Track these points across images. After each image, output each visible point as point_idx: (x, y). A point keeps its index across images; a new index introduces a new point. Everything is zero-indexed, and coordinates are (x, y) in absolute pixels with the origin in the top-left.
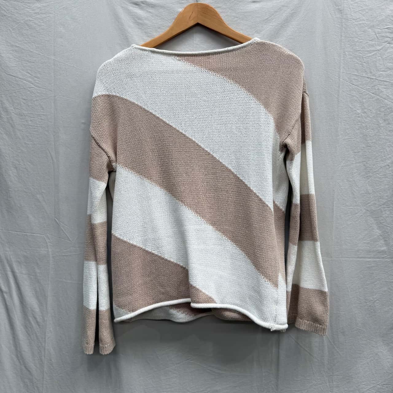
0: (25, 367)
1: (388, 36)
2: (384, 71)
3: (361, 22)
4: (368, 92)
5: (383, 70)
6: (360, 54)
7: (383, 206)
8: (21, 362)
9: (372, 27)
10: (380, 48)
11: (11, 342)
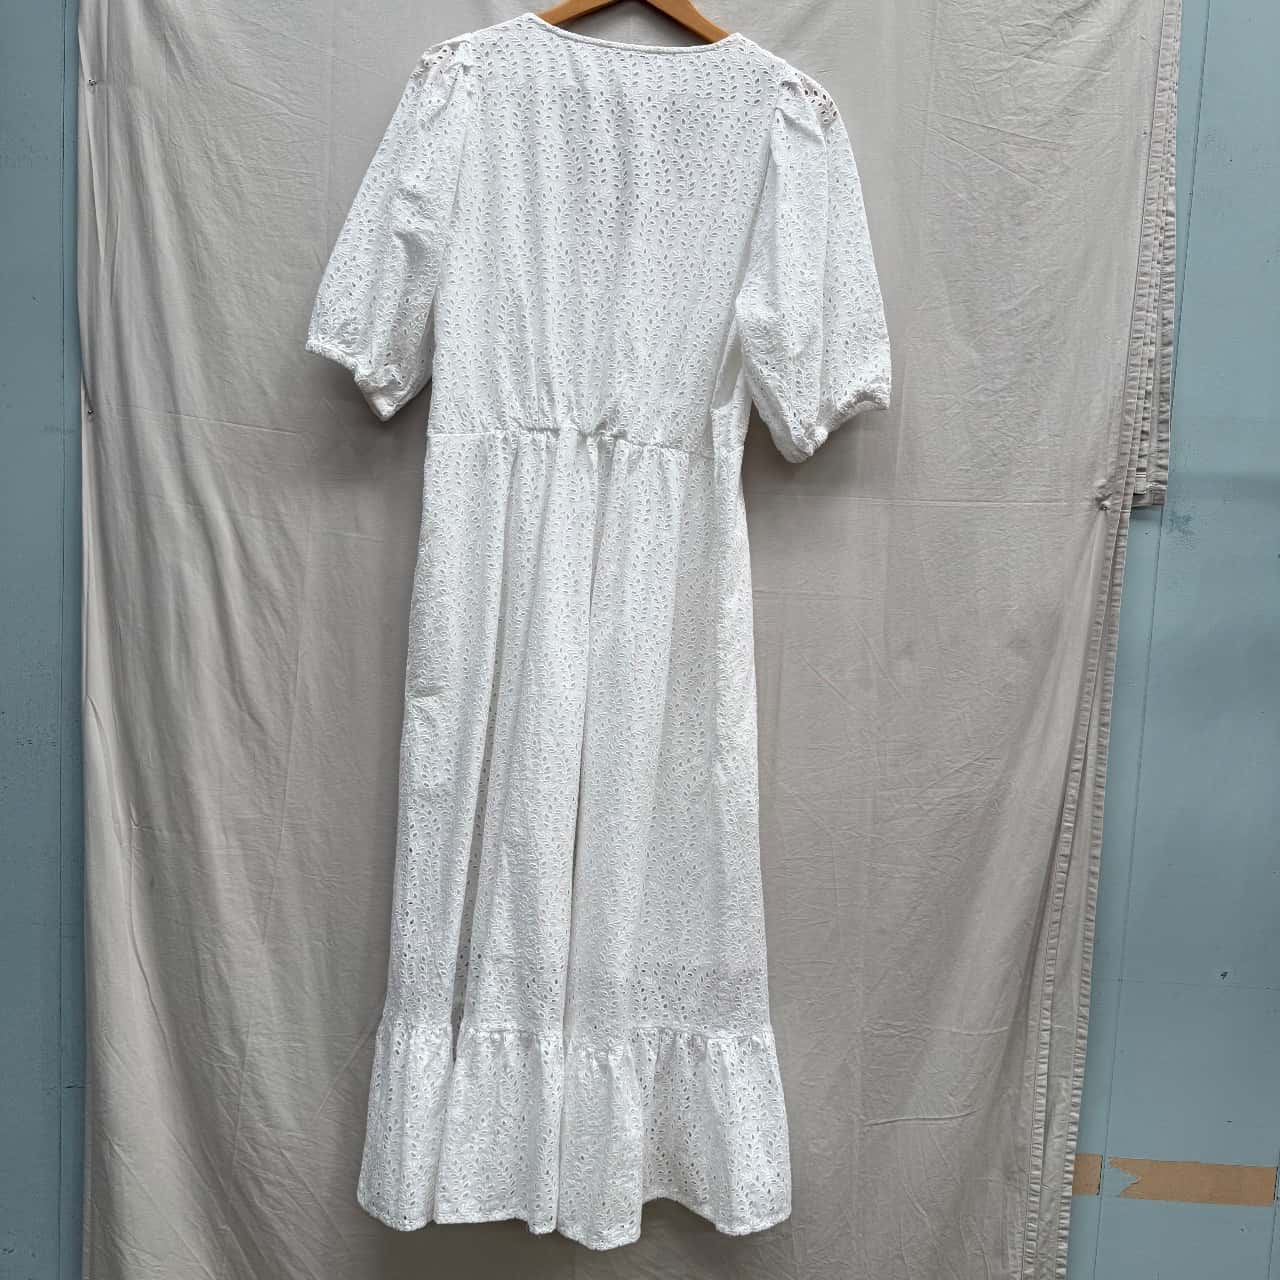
0: (252, 716)
1: (1028, 42)
2: (1014, 114)
3: (971, 10)
4: (980, 156)
5: (1013, 111)
6: (969, 77)
7: (1001, 394)
8: (243, 703)
9: (995, 21)
10: (1009, 65)
11: (222, 662)
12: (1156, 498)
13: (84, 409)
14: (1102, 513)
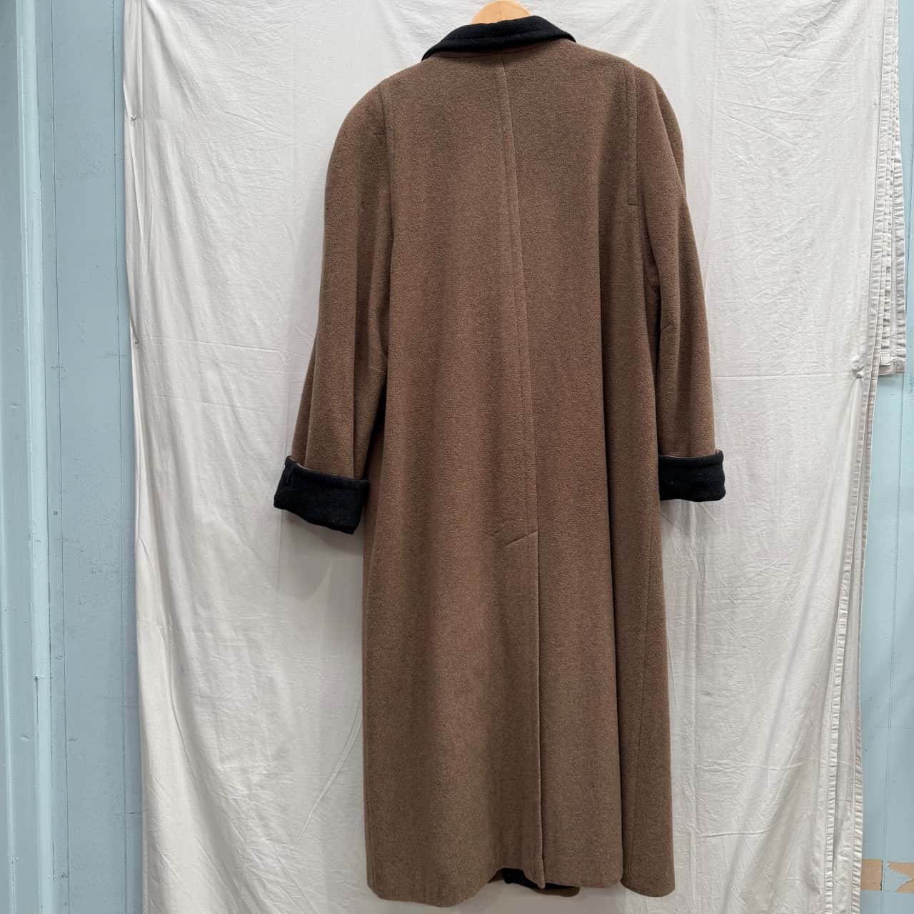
12: (898, 368)
13: (133, 341)
14: (858, 380)
